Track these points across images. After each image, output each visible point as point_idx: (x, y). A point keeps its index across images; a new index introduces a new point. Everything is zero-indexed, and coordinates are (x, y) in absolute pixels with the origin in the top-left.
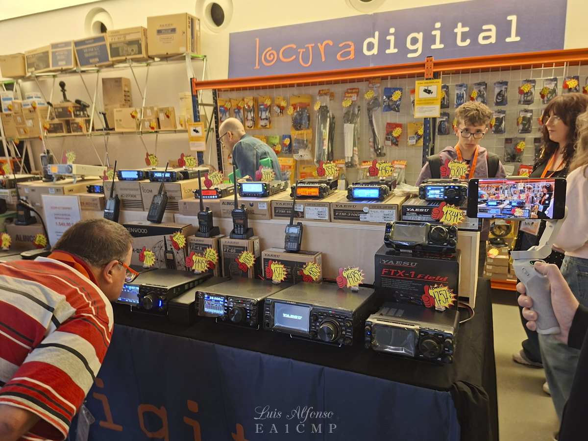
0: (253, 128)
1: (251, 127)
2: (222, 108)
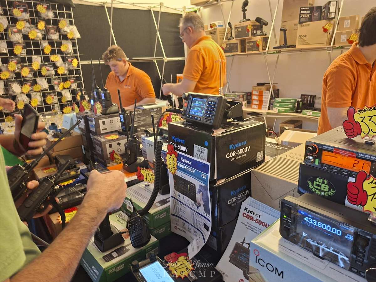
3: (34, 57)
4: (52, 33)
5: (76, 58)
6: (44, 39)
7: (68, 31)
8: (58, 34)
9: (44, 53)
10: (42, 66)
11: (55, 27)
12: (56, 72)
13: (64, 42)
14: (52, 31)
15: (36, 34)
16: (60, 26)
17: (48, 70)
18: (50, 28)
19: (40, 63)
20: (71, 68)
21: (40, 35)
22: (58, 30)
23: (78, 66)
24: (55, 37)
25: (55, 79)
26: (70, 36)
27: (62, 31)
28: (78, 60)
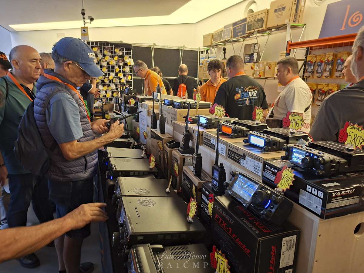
0: (329, 78)
1: (328, 77)
2: (309, 62)
3: (111, 73)
4: (120, 62)
5: (131, 75)
6: (117, 65)
7: (128, 61)
8: (123, 62)
9: (115, 72)
10: (114, 78)
11: (122, 59)
12: (120, 81)
13: (126, 67)
14: (120, 61)
15: (113, 62)
16: (124, 59)
17: (116, 80)
18: (120, 59)
19: (113, 76)
20: (127, 80)
21: (115, 63)
22: (123, 61)
23: (131, 79)
24: (121, 64)
25: (119, 85)
26: (128, 64)
27: (125, 61)
28: (131, 76)
